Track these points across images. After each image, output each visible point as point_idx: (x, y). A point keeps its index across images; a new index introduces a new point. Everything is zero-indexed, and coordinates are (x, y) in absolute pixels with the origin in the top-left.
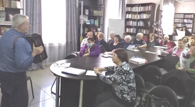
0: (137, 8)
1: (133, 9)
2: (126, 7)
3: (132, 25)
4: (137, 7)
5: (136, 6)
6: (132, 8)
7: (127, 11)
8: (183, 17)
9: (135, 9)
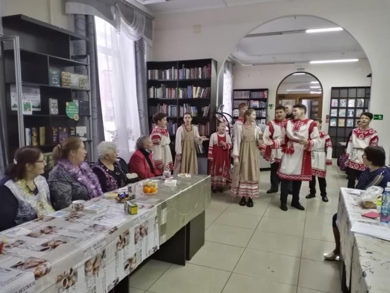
0: (174, 73)
1: (165, 74)
2: (148, 69)
4: (174, 69)
5: (172, 68)
6: (163, 72)
7: (150, 78)
8: (248, 97)
9: (171, 76)
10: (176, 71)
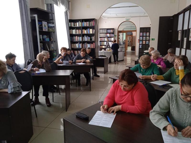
0: (80, 24)
1: (76, 24)
2: (69, 22)
3: (78, 40)
4: (80, 22)
7: (70, 26)
8: (106, 32)
9: (79, 25)
10: (81, 23)
